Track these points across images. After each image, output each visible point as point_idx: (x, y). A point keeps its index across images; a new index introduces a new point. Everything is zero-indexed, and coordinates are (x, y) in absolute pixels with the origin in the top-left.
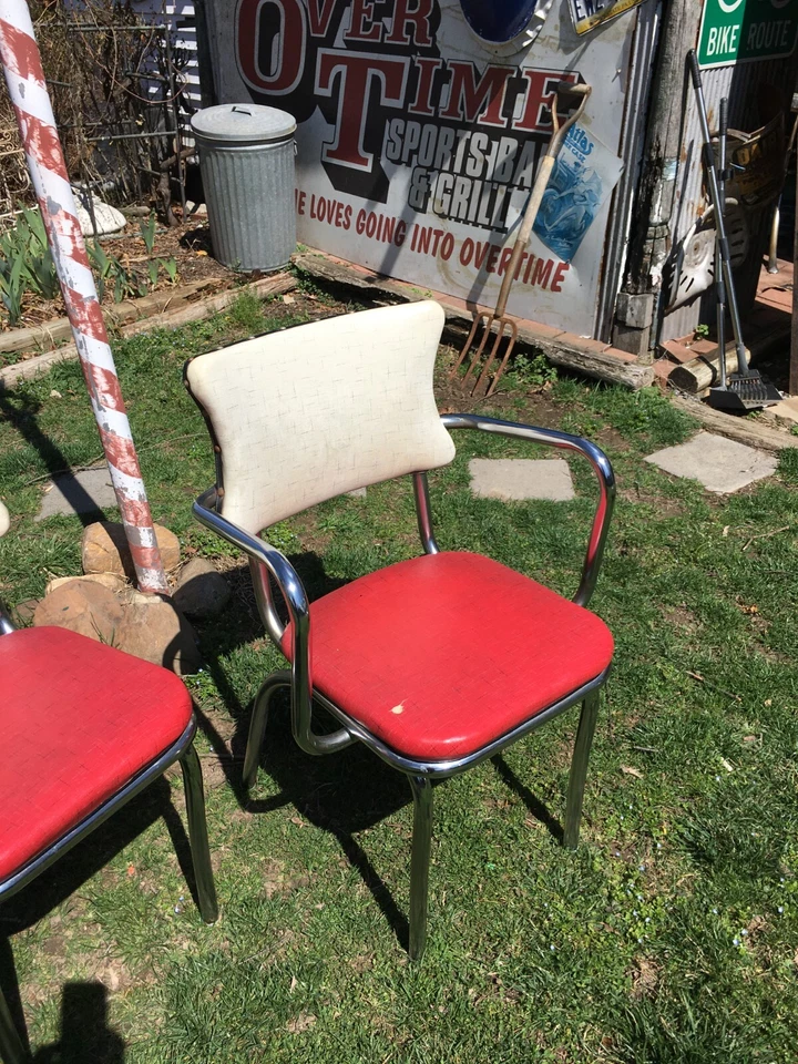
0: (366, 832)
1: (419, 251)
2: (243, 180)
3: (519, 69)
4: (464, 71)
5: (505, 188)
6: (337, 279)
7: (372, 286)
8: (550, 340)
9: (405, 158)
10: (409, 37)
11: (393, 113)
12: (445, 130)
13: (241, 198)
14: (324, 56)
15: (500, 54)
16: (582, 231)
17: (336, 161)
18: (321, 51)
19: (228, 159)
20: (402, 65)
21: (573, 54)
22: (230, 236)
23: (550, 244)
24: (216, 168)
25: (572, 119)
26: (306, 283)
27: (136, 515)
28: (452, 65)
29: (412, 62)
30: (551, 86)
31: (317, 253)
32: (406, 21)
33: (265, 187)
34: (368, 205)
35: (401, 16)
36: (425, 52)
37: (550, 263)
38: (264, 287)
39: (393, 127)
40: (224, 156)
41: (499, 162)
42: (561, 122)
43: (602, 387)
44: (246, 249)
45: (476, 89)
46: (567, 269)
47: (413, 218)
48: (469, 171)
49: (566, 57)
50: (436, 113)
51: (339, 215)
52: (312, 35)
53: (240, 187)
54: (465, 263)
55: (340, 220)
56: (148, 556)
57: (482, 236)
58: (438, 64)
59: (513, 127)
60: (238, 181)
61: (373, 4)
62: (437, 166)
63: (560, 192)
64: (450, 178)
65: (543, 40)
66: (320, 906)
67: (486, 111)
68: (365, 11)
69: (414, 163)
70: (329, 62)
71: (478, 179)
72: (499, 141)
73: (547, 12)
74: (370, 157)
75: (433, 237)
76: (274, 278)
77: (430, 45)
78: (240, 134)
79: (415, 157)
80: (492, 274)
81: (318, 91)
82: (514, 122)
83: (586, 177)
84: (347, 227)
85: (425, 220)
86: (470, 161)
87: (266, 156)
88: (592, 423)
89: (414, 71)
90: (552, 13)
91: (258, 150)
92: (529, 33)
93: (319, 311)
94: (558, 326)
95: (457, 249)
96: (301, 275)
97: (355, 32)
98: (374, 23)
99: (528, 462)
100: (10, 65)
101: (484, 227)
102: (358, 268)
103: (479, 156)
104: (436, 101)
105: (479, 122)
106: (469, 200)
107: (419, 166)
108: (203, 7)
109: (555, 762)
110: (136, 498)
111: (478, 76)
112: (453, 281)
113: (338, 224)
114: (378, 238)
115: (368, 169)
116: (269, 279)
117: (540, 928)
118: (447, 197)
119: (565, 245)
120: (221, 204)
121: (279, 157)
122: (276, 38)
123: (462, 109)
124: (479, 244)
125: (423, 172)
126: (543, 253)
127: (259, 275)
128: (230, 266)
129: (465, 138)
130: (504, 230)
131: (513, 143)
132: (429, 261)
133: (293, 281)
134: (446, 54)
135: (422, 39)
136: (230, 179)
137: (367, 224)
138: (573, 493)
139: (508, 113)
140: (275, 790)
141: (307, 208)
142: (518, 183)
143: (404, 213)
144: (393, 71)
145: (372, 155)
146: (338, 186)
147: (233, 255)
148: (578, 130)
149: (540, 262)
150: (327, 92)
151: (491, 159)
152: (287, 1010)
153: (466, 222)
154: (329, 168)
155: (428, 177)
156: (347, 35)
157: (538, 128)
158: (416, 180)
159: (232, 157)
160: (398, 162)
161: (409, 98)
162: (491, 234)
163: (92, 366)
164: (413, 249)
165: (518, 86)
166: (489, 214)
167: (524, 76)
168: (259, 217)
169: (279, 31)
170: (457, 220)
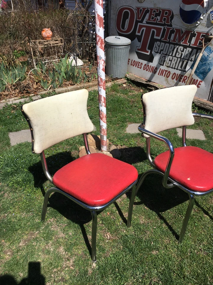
0: (163, 213)
1: (160, 75)
2: (117, 55)
3: (194, 31)
4: (178, 31)
5: (186, 60)
6: (138, 81)
7: (147, 83)
8: (196, 100)
9: (159, 52)
10: (164, 21)
11: (157, 40)
12: (171, 45)
13: (115, 60)
14: (139, 25)
15: (189, 27)
16: (207, 73)
17: (140, 52)
18: (139, 24)
19: (114, 50)
20: (161, 28)
21: (209, 28)
22: (111, 69)
23: (198, 76)
24: (110, 52)
25: (208, 45)
26: (129, 82)
27: (104, 132)
28: (175, 29)
29: (164, 28)
30: (203, 36)
31: (132, 74)
32: (164, 17)
33: (122, 57)
34: (147, 63)
35: (163, 16)
36: (168, 25)
37: (197, 80)
38: (119, 82)
39: (156, 44)
40: (113, 49)
41: (186, 54)
42: (205, 45)
43: (211, 113)
44: (115, 72)
45: (181, 36)
46: (202, 82)
47: (160, 67)
48: (177, 56)
49: (208, 29)
50: (169, 41)
51: (139, 65)
52: (137, 20)
53: (116, 57)
54: (173, 79)
55: (139, 66)
56: (105, 143)
57: (178, 72)
58: (171, 28)
59: (191, 45)
60: (116, 55)
61: (155, 13)
62: (168, 54)
63: (202, 62)
64: (171, 57)
65: (202, 24)
66: (155, 228)
67: (183, 41)
68: (152, 15)
69: (162, 53)
70: (141, 27)
71: (179, 58)
72: (186, 49)
73: (204, 17)
74: (149, 51)
75: (165, 72)
76: (121, 80)
77: (170, 24)
78: (118, 43)
79: (162, 51)
80: (180, 82)
81: (137, 34)
82: (191, 44)
83: (210, 59)
84: (140, 68)
85: (163, 68)
86: (178, 53)
87: (123, 49)
88: (208, 122)
89: (164, 30)
90: (205, 18)
91: (121, 48)
92: (198, 22)
93: (132, 89)
94: (198, 96)
95: (171, 75)
96: (128, 79)
97: (149, 19)
98: (155, 18)
99: (192, 130)
100: (97, 24)
101: (179, 70)
102: (142, 78)
103: (180, 52)
104: (170, 38)
105: (181, 44)
106: (176, 63)
107: (163, 54)
108: (108, 11)
109: (209, 203)
110: (105, 128)
111: (182, 32)
112: (169, 84)
113: (138, 67)
114: (149, 71)
115: (149, 54)
116: (120, 80)
117: (211, 239)
118: (170, 62)
119: (202, 76)
120: (110, 61)
121: (126, 50)
122: (127, 20)
123: (177, 40)
124: (177, 74)
125: (164, 55)
126: (196, 77)
127: (117, 79)
128: (110, 76)
129: (177, 47)
130: (185, 71)
131: (190, 50)
132: (163, 78)
133: (126, 81)
134: (174, 26)
135: (168, 22)
136: (114, 54)
137: (146, 68)
138: (205, 138)
139: (190, 42)
140: (139, 201)
141: (130, 63)
142: (190, 60)
143: (157, 65)
144: (159, 30)
145: (150, 51)
146: (139, 58)
147: (111, 73)
148: (209, 47)
149: (195, 80)
150: (140, 34)
151: (183, 53)
152: (151, 249)
153: (174, 68)
154: (138, 53)
155: (165, 57)
156: (147, 20)
157: (198, 46)
158: (161, 58)
159: (115, 49)
160: (157, 53)
161: (162, 36)
162: (181, 72)
163: (101, 96)
164: (158, 74)
165: (194, 35)
166: (181, 67)
167: (195, 33)
168: (119, 64)
169: (128, 18)
170: (172, 68)
